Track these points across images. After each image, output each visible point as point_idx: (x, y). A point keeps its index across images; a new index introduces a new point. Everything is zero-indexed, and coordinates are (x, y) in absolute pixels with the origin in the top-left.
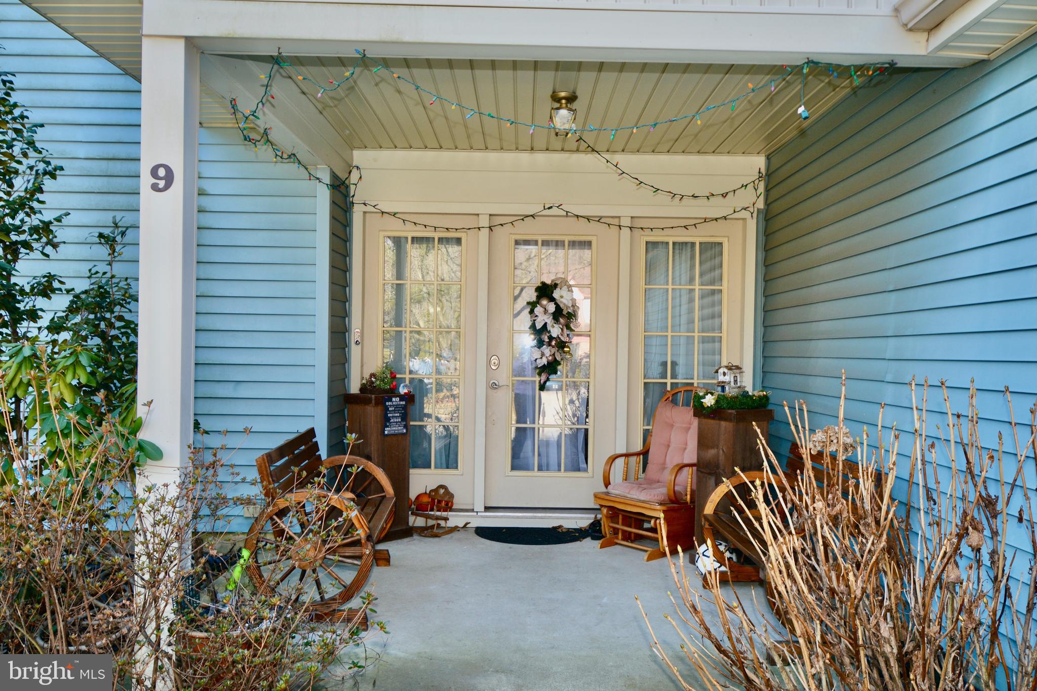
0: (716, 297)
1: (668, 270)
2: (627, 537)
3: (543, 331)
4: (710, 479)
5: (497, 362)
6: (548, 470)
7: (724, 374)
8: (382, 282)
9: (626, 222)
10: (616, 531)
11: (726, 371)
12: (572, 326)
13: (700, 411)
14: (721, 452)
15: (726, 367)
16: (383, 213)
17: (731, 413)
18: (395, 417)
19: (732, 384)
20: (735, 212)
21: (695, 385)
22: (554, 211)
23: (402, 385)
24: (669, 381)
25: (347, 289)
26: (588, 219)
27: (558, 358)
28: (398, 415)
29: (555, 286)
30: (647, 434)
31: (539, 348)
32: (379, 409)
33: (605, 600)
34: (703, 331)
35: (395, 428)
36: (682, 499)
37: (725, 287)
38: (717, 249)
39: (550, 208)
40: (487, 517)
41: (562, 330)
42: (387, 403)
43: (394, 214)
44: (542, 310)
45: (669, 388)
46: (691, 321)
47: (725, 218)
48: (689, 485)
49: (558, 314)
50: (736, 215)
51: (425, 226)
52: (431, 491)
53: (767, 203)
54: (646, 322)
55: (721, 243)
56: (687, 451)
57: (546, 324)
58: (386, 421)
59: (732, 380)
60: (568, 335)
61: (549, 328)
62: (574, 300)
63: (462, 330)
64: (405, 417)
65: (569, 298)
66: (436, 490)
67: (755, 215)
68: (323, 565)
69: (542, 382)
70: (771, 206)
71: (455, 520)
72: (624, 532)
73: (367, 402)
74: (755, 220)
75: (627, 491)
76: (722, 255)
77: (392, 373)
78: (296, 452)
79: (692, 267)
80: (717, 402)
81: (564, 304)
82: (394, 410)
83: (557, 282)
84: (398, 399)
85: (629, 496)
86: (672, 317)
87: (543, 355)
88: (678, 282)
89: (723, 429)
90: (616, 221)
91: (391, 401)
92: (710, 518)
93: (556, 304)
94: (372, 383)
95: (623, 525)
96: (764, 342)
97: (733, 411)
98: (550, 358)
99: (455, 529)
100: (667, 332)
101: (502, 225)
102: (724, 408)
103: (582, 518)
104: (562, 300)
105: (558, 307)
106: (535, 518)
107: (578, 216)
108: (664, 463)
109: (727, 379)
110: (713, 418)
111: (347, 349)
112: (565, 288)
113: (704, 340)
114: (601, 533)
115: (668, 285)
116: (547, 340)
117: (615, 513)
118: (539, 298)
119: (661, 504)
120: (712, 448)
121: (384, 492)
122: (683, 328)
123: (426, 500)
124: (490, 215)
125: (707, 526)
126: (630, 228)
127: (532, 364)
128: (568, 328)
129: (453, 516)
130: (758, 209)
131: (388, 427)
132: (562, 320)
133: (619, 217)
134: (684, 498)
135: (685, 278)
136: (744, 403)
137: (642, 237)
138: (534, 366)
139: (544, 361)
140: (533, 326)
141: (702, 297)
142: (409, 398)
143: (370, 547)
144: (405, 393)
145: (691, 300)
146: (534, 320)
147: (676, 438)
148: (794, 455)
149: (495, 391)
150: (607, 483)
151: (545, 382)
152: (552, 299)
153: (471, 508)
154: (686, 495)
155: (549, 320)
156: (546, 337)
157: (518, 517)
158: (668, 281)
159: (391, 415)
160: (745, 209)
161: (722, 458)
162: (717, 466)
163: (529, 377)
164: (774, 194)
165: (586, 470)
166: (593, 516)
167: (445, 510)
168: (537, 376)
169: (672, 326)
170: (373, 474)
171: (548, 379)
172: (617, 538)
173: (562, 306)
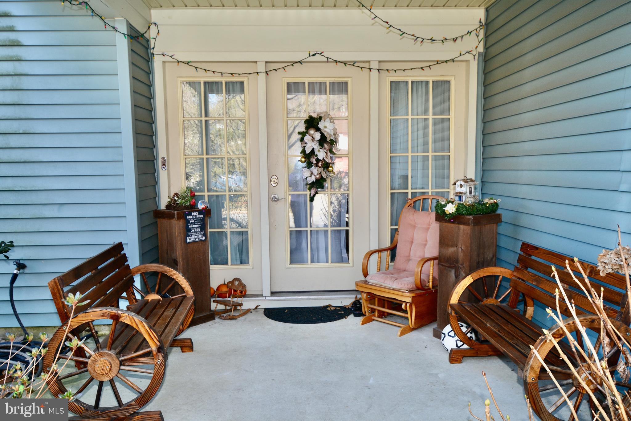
0: (446, 124)
1: (408, 104)
2: (382, 315)
3: (311, 155)
4: (450, 271)
5: (276, 180)
6: (318, 262)
7: (461, 186)
8: (181, 119)
9: (375, 65)
10: (373, 311)
11: (463, 183)
12: (334, 150)
13: (441, 216)
14: (460, 249)
15: (463, 180)
16: (178, 62)
17: (469, 219)
18: (195, 228)
19: (468, 193)
20: (461, 55)
21: (430, 194)
22: (318, 58)
23: (200, 202)
24: (410, 191)
25: (153, 125)
26: (345, 63)
27: (324, 176)
28: (198, 226)
29: (320, 118)
30: (394, 233)
31: (309, 168)
32: (181, 222)
33: (371, 381)
34: (435, 152)
35: (195, 236)
36: (426, 286)
37: (452, 116)
38: (446, 86)
39: (314, 55)
40: (273, 300)
41: (326, 153)
42: (188, 217)
43: (188, 63)
44: (310, 138)
45: (410, 197)
46: (426, 144)
47: (453, 60)
48: (431, 274)
49: (323, 141)
50: (461, 58)
51: (214, 72)
52: (228, 283)
53: (486, 48)
54: (393, 145)
55: (449, 81)
56: (427, 246)
57: (313, 149)
58: (188, 231)
59: (468, 191)
60: (331, 157)
61: (316, 152)
62: (335, 129)
63: (247, 156)
64: (203, 227)
65: (331, 128)
66: (232, 282)
67: (476, 57)
68: (119, 375)
69: (312, 195)
70: (489, 50)
71: (248, 304)
72: (379, 311)
73: (171, 216)
74: (476, 62)
75: (382, 281)
76: (449, 90)
77: (191, 192)
78: (99, 267)
79: (427, 100)
80: (457, 209)
81: (328, 133)
82: (194, 223)
83: (321, 115)
84: (197, 213)
85: (384, 285)
86: (412, 140)
87: (312, 173)
88: (415, 113)
89: (461, 231)
90: (367, 65)
91: (191, 215)
92: (456, 308)
93: (321, 133)
94: (175, 201)
95: (378, 306)
96: (483, 159)
97: (471, 217)
98: (318, 176)
99: (248, 311)
100: (408, 152)
101: (275, 70)
102: (463, 215)
103: (346, 298)
104: (326, 129)
105: (323, 135)
106: (310, 299)
107: (336, 62)
108: (409, 256)
109: (463, 190)
110: (453, 223)
111: (156, 174)
112: (328, 120)
113: (436, 158)
114: (361, 311)
115: (408, 115)
116: (315, 162)
117: (372, 297)
118: (307, 128)
119: (410, 291)
120: (452, 246)
121: (184, 292)
122: (420, 148)
123: (225, 289)
124: (266, 62)
125: (453, 314)
126: (378, 70)
127: (303, 181)
128: (331, 152)
129: (247, 301)
130: (479, 53)
131: (189, 236)
132: (326, 146)
133: (369, 62)
134: (427, 284)
135: (421, 109)
136: (480, 210)
137: (387, 78)
138: (305, 183)
139: (313, 179)
140: (304, 151)
141: (435, 124)
142: (207, 212)
143: (161, 358)
144: (203, 208)
145: (426, 127)
146: (304, 147)
147: (418, 236)
148: (524, 252)
149: (276, 203)
150: (366, 274)
151: (314, 195)
152: (318, 129)
153: (261, 293)
154: (429, 282)
155: (316, 146)
156: (314, 160)
157: (297, 300)
158: (408, 112)
159: (192, 226)
160: (469, 52)
161: (461, 255)
162: (457, 261)
163: (301, 191)
164: (492, 40)
165: (347, 261)
166: (354, 296)
167: (240, 297)
168: (308, 191)
169: (412, 148)
170: (175, 278)
171: (316, 193)
172: (375, 316)
173: (326, 134)
